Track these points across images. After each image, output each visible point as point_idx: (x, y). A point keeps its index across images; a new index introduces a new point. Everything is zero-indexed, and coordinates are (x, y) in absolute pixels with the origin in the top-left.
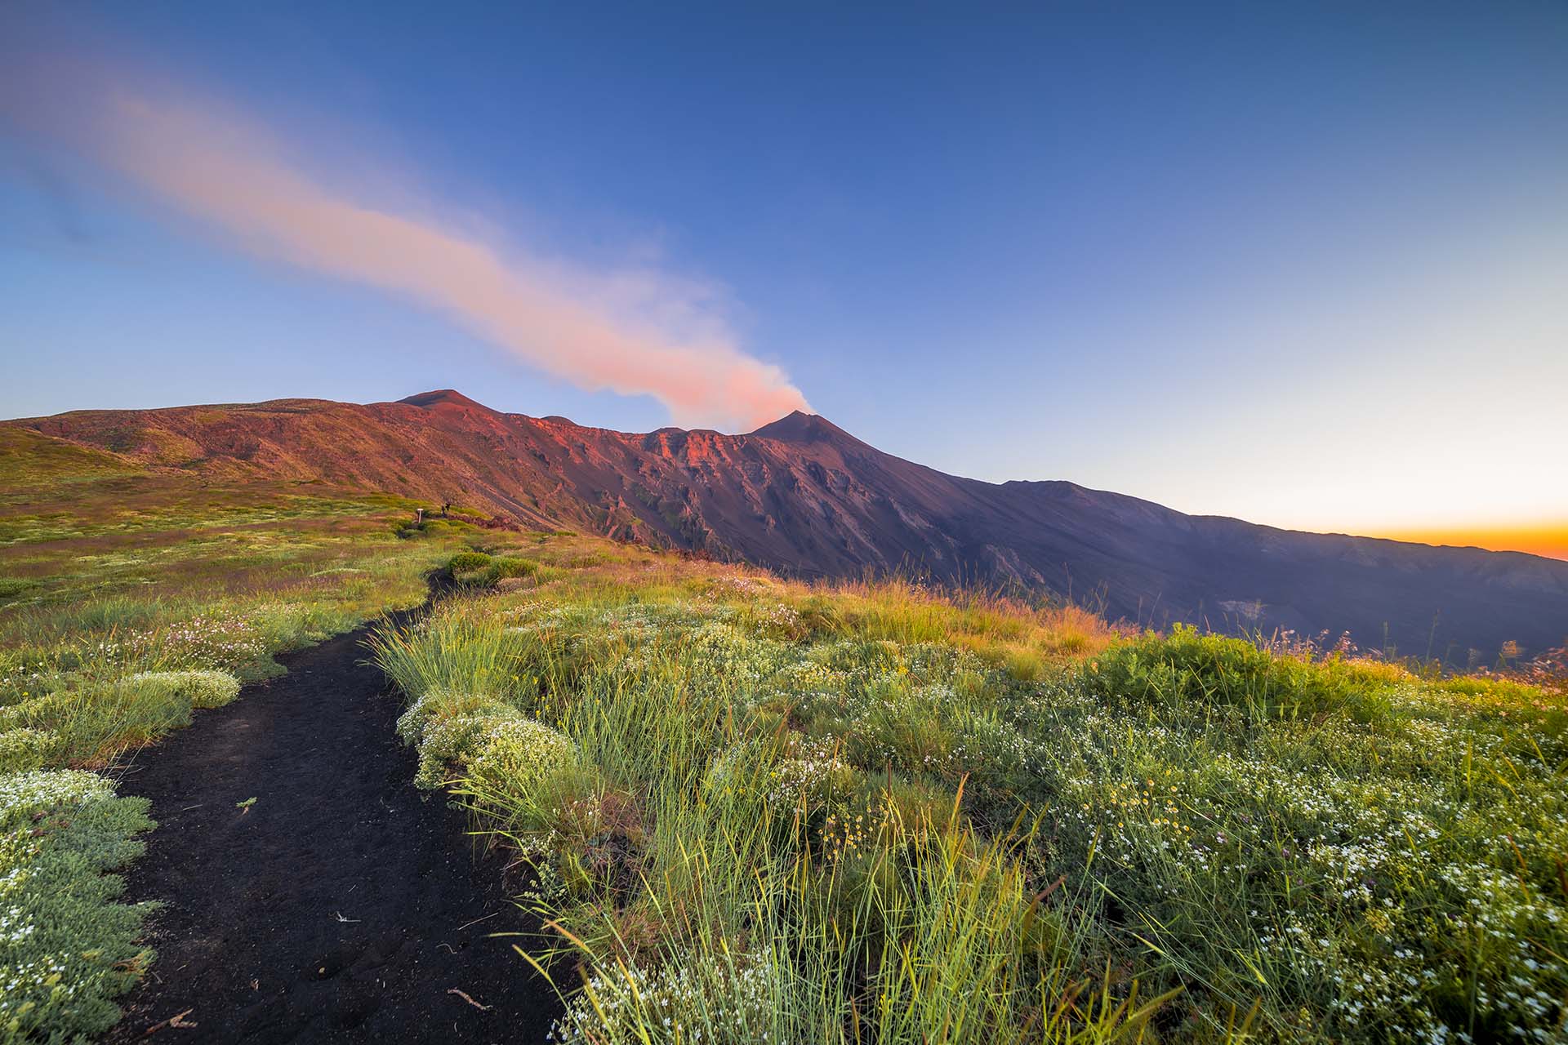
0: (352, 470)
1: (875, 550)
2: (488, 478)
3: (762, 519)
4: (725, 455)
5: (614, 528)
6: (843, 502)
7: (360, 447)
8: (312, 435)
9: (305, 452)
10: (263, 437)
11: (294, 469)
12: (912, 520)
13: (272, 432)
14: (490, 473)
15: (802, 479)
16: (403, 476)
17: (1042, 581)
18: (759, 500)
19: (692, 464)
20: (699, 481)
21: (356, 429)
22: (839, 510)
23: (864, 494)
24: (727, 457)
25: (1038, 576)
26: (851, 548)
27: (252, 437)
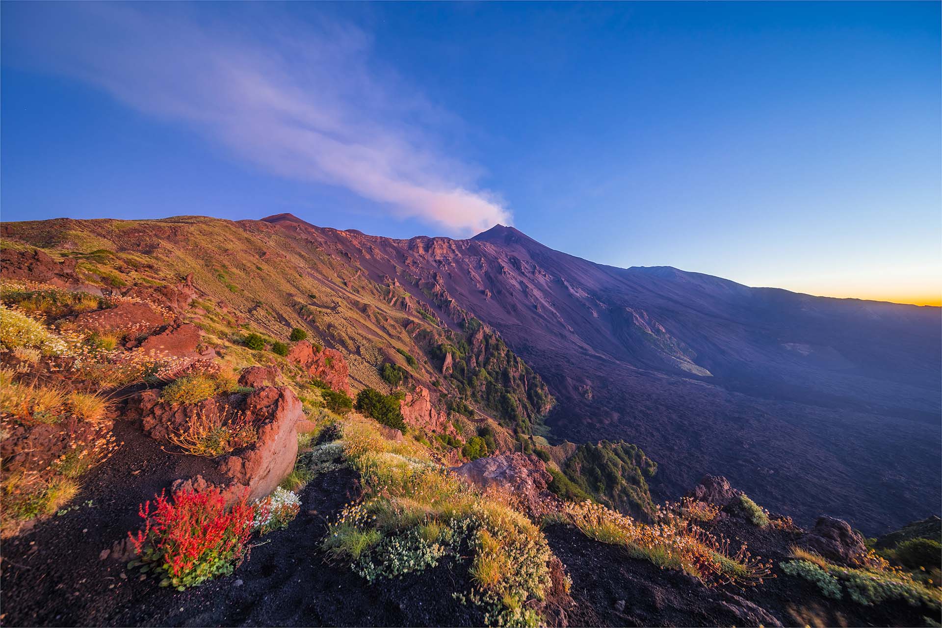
0: (224, 262)
1: (555, 311)
2: (314, 267)
3: (483, 292)
4: (457, 252)
5: (394, 299)
6: (532, 281)
7: (230, 246)
8: (196, 238)
9: (192, 250)
10: (161, 239)
11: (184, 261)
12: (577, 292)
13: (169, 236)
14: (315, 264)
15: (507, 267)
16: (259, 266)
17: (664, 331)
18: (480, 280)
19: (438, 258)
20: (442, 268)
21: (227, 235)
22: (530, 286)
23: (545, 276)
24: (459, 254)
25: (661, 328)
26: (540, 310)
27: (154, 239)
